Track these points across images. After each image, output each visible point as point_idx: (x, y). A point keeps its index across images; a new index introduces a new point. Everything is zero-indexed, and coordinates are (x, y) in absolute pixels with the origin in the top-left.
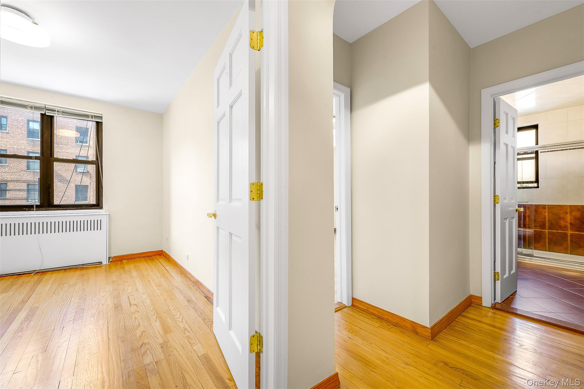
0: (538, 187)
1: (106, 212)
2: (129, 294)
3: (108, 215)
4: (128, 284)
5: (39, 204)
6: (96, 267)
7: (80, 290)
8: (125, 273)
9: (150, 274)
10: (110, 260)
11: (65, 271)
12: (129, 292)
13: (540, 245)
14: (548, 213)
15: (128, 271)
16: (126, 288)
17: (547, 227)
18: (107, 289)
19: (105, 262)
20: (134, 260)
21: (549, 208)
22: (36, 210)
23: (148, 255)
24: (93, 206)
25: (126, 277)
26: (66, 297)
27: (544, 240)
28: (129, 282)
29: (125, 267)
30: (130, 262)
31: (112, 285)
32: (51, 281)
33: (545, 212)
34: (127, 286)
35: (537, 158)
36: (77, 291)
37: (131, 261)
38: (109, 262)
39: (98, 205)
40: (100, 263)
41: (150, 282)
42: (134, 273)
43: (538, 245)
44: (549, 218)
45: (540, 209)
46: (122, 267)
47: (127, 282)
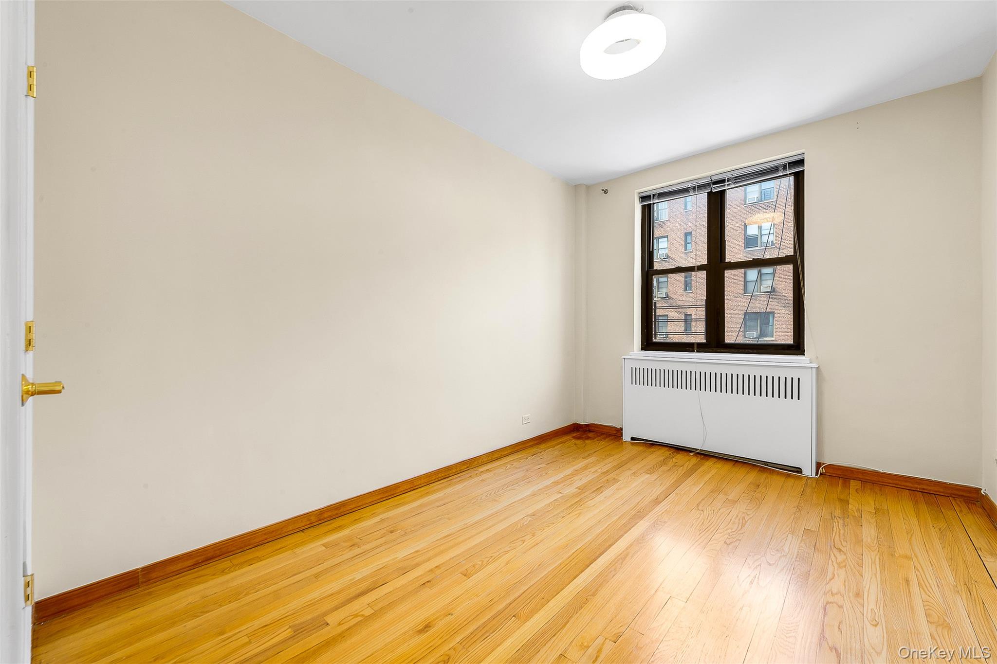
1: (810, 363)
2: (833, 594)
3: (814, 370)
4: (841, 557)
5: (705, 341)
6: (788, 476)
7: (737, 520)
8: (844, 518)
9: (916, 557)
10: (820, 470)
11: (734, 465)
12: (835, 591)
15: (854, 517)
16: (831, 569)
18: (786, 549)
19: (809, 471)
20: (881, 490)
22: (697, 352)
23: (924, 489)
24: (787, 349)
25: (842, 532)
26: (710, 523)
28: (845, 554)
29: (851, 501)
30: (869, 491)
31: (801, 541)
32: (707, 477)
34: (834, 563)
36: (731, 520)
37: (871, 489)
38: (817, 473)
39: (797, 347)
40: (799, 470)
41: (908, 585)
42: (869, 532)
46: (842, 497)
47: (840, 550)
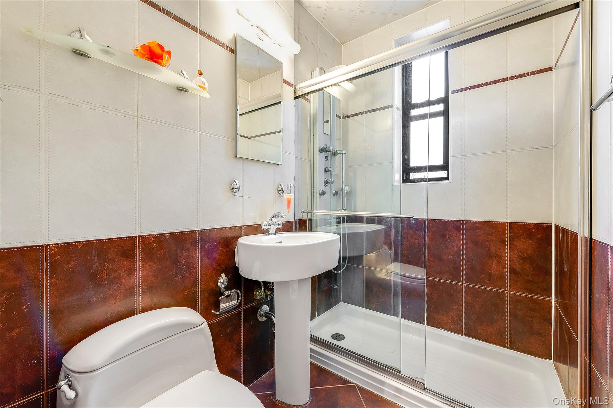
0: (447, 179)
13: (450, 317)
14: (466, 242)
17: (463, 276)
21: (467, 230)
27: (456, 307)
33: (459, 239)
35: (446, 113)
43: (445, 319)
44: (467, 254)
45: (450, 231)
